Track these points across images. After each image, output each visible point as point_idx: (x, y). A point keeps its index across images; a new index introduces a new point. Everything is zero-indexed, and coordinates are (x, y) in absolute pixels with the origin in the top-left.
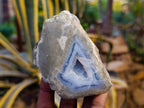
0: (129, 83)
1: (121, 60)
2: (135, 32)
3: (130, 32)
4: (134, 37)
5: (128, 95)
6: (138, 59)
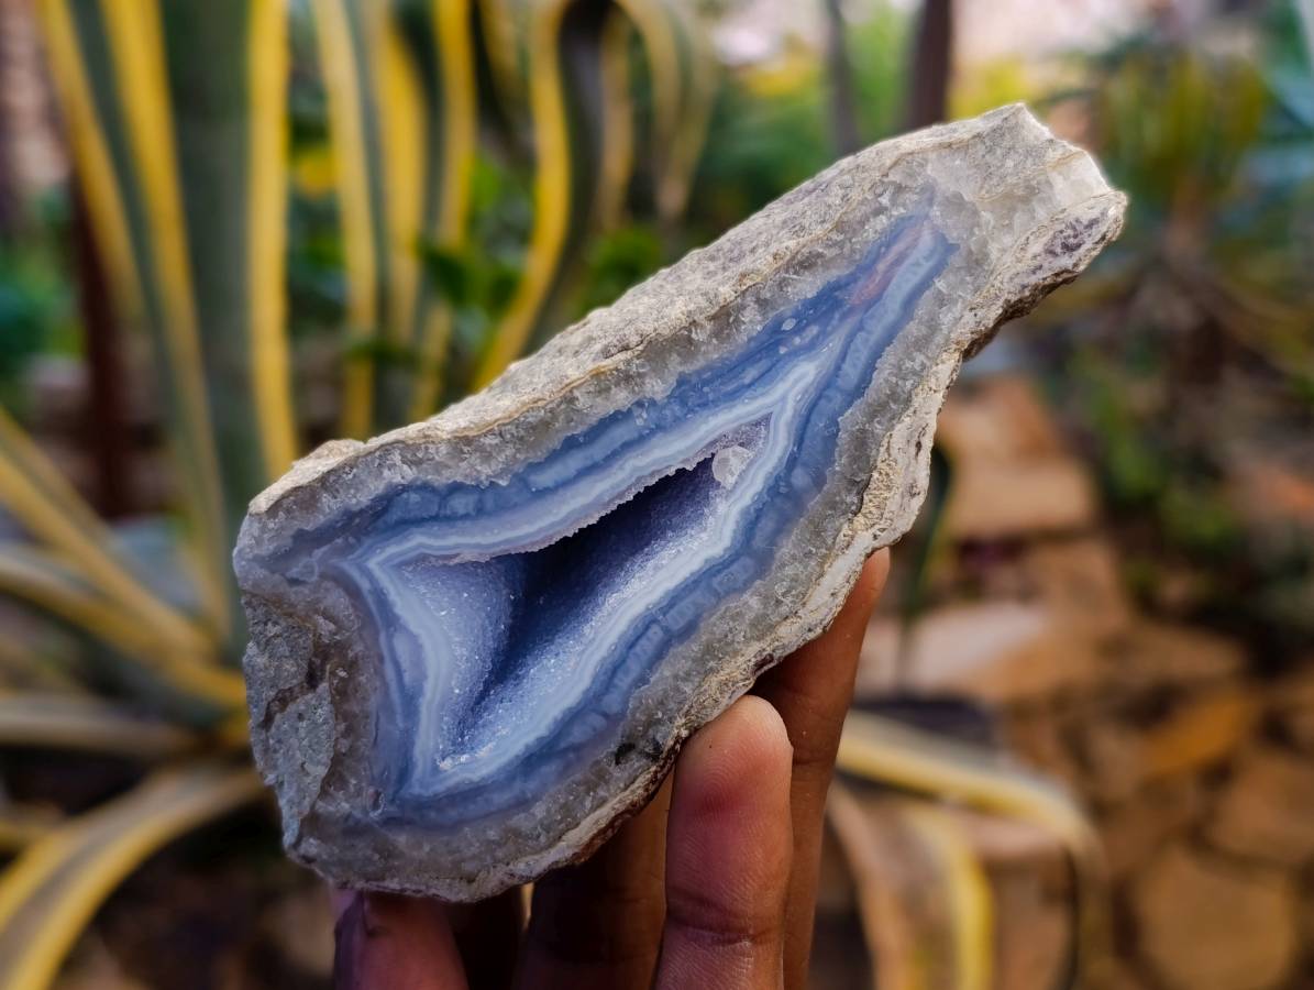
0: (1099, 810)
1: (1027, 595)
2: (1157, 346)
3: (1109, 347)
4: (1140, 393)
5: (1095, 914)
6: (1177, 588)
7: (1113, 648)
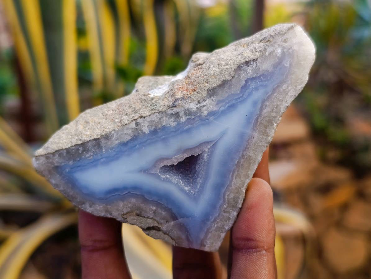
7: (314, 172)
